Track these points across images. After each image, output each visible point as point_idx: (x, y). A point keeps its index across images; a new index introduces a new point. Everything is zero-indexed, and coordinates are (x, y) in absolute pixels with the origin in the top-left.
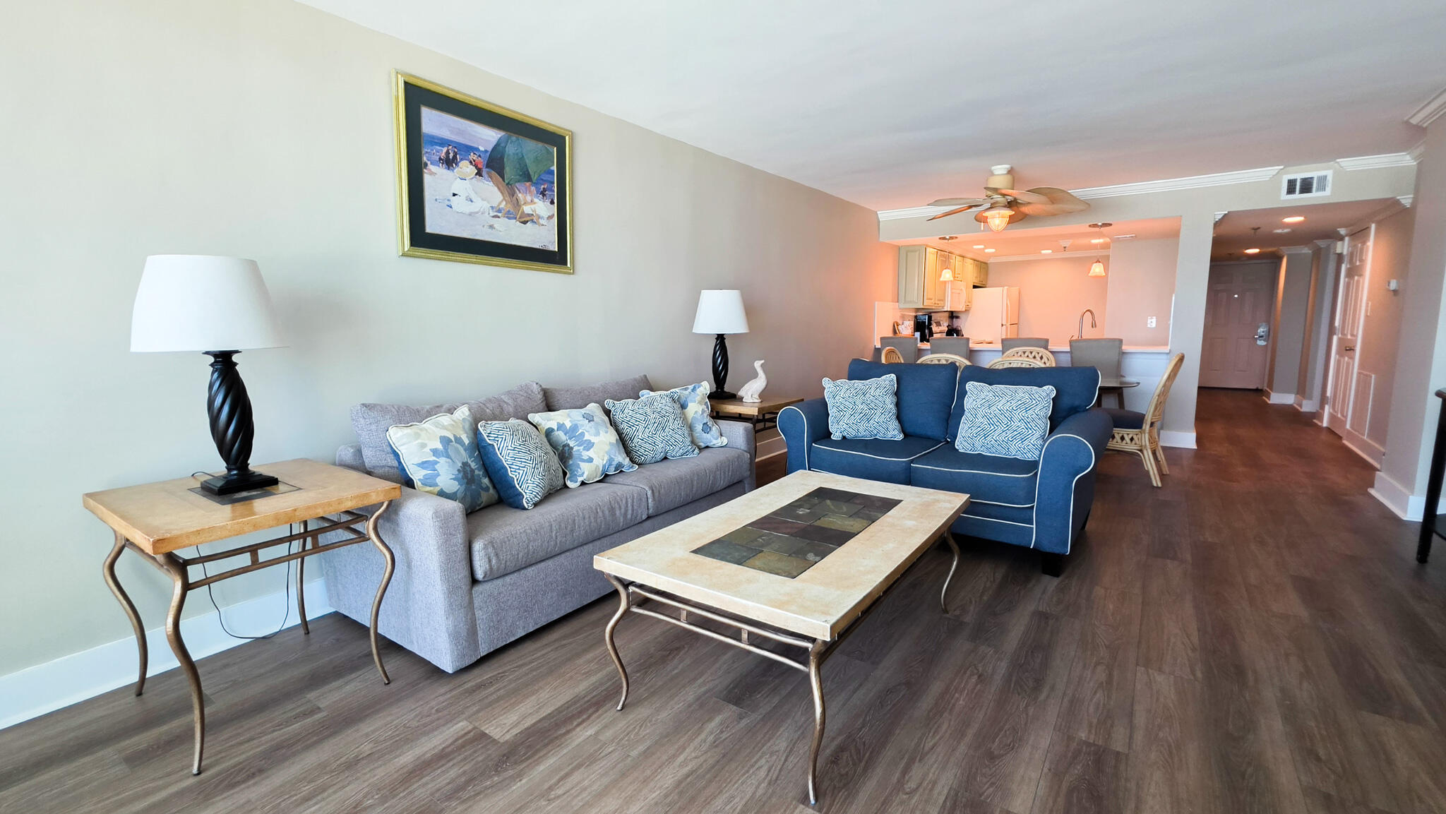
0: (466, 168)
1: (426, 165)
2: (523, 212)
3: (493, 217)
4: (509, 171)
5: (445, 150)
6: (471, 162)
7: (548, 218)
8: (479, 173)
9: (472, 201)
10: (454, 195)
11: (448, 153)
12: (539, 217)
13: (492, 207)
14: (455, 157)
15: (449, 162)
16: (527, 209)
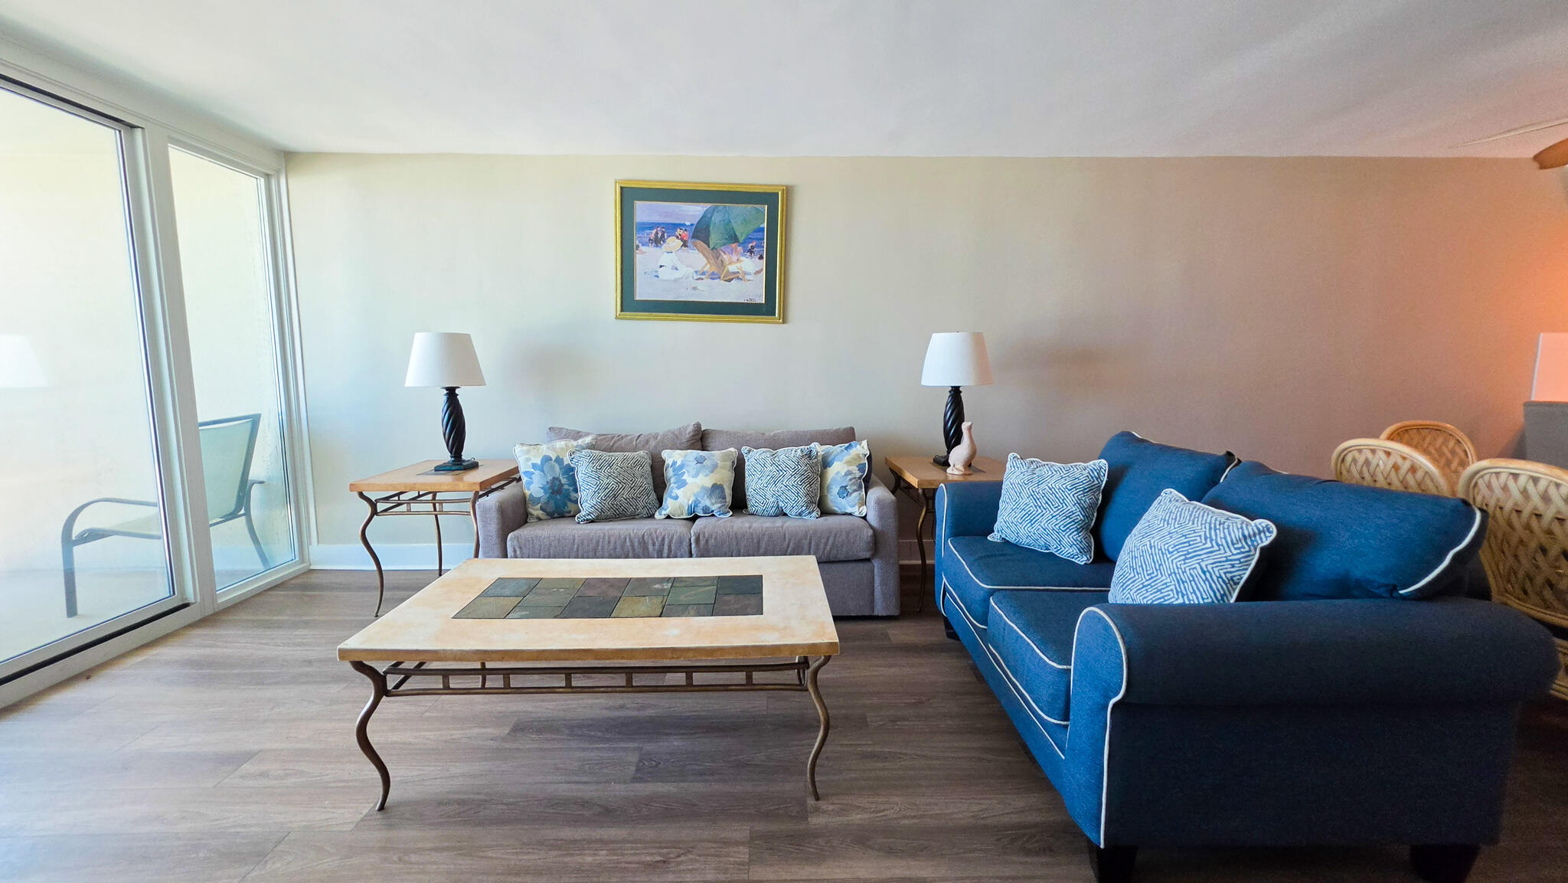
0: (673, 243)
1: (638, 247)
2: (728, 271)
3: (697, 279)
4: (714, 238)
5: (654, 231)
6: (677, 237)
7: (755, 274)
8: (685, 245)
9: (677, 269)
10: (661, 266)
11: (657, 233)
12: (745, 273)
13: (696, 272)
14: (663, 236)
15: (658, 241)
16: (732, 268)
